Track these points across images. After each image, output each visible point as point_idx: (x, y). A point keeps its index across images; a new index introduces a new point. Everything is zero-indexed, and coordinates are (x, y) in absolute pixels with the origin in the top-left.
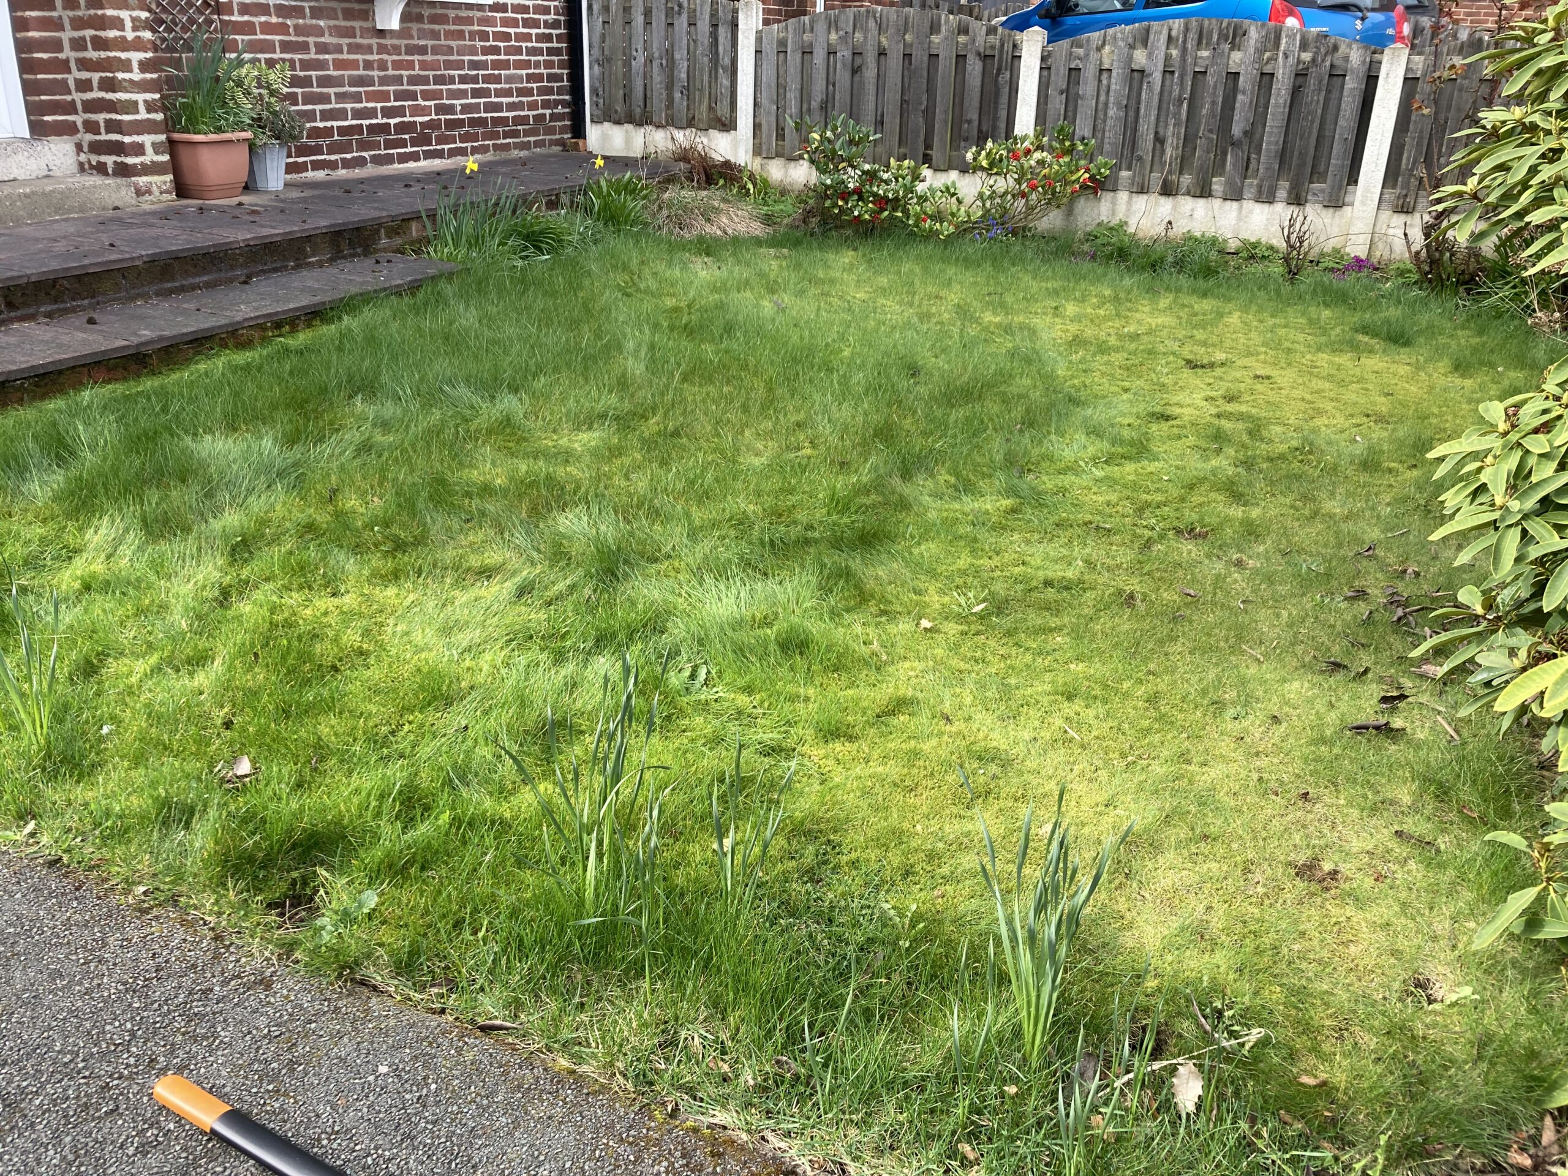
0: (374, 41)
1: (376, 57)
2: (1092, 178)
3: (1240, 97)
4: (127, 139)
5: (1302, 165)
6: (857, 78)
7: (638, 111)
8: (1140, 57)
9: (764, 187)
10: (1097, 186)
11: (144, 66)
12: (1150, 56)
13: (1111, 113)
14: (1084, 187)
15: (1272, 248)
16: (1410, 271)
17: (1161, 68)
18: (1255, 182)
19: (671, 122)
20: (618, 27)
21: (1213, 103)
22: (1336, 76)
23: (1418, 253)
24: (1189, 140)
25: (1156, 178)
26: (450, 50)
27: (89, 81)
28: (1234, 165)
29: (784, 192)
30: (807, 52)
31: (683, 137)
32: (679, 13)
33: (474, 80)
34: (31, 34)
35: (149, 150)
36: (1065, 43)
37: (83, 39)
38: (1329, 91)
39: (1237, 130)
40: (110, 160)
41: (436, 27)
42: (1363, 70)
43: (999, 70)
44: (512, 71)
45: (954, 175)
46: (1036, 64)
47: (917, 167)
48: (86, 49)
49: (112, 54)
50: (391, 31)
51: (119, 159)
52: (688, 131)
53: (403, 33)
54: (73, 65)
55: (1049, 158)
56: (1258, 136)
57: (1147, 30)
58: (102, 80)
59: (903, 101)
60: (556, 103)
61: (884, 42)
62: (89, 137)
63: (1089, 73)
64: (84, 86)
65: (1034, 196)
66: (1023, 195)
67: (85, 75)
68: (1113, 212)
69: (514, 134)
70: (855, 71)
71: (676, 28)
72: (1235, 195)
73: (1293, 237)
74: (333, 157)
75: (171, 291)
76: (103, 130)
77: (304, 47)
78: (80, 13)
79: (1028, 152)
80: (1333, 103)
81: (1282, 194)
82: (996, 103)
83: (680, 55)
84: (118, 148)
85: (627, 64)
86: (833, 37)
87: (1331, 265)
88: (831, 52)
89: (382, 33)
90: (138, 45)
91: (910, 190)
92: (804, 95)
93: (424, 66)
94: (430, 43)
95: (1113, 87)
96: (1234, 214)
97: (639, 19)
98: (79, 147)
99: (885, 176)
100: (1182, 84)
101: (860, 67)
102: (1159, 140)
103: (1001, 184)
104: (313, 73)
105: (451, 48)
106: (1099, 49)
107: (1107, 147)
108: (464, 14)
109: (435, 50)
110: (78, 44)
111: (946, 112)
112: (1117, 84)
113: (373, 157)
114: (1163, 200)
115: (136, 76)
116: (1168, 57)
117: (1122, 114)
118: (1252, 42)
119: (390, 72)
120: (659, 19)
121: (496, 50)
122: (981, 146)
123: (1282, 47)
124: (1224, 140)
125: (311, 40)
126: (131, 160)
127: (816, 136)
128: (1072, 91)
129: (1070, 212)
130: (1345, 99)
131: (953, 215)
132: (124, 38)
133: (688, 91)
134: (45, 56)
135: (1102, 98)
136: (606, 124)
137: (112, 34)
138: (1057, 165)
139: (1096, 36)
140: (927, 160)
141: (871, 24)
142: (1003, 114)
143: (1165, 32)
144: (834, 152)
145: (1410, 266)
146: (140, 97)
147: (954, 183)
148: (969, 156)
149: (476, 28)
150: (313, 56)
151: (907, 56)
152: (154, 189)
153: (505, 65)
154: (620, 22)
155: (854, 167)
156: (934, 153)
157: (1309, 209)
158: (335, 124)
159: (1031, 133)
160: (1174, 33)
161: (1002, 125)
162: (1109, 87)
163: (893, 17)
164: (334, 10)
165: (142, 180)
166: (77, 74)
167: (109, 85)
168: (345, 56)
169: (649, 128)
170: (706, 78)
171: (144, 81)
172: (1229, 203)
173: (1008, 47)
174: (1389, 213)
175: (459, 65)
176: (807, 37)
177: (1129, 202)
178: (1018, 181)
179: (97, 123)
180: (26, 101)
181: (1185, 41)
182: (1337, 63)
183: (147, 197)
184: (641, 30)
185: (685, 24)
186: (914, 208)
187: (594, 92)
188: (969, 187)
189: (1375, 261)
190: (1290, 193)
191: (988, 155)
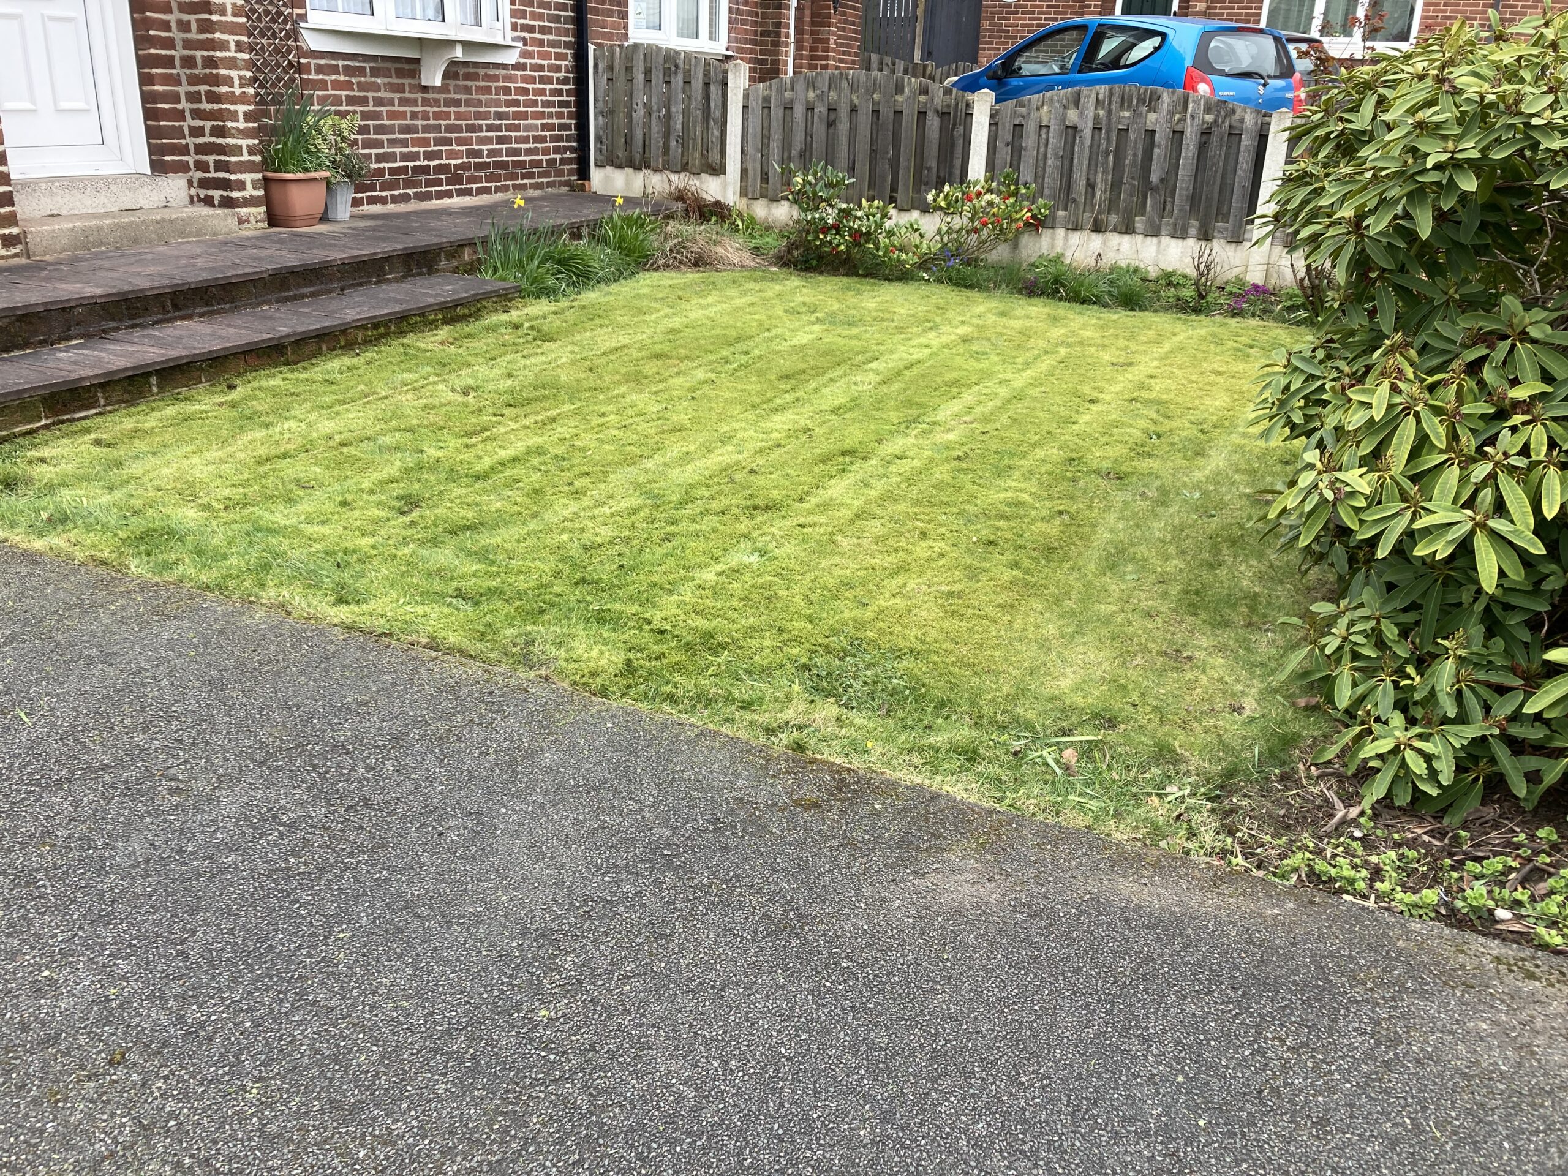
0: (419, 96)
1: (420, 109)
2: (1034, 217)
3: (1156, 150)
4: (233, 177)
5: (1208, 207)
6: (831, 131)
7: (637, 157)
8: (1072, 116)
9: (751, 224)
10: (1037, 224)
11: (248, 117)
12: (1081, 115)
13: (1049, 162)
14: (1027, 224)
15: (1185, 276)
16: (1296, 296)
17: (1090, 125)
18: (1171, 221)
19: (668, 166)
20: (621, 84)
21: (1135, 155)
22: (1235, 134)
23: (1302, 280)
24: (1116, 185)
25: (1088, 217)
26: (479, 103)
27: (202, 128)
28: (1153, 206)
29: (768, 228)
30: (789, 108)
31: (678, 180)
32: (676, 73)
33: (498, 128)
34: (156, 88)
35: (249, 186)
36: (1010, 104)
37: (199, 93)
38: (1229, 147)
39: (1154, 178)
40: (217, 194)
41: (469, 83)
42: (1256, 130)
43: (954, 125)
44: (529, 121)
45: (915, 214)
46: (986, 121)
47: (884, 207)
48: (200, 101)
49: (224, 106)
50: (434, 87)
51: (225, 194)
52: (682, 175)
53: (443, 89)
54: (187, 114)
55: (997, 200)
56: (1172, 183)
57: (1079, 94)
58: (213, 127)
59: (872, 151)
60: (566, 149)
61: (856, 101)
62: (200, 175)
63: (1031, 128)
64: (197, 132)
65: (985, 232)
66: (976, 231)
67: (198, 123)
68: (1053, 247)
69: (530, 176)
70: (831, 124)
71: (673, 86)
72: (1154, 232)
73: (1202, 266)
74: (384, 194)
75: (287, 299)
76: (212, 169)
77: (364, 101)
78: (197, 72)
79: (979, 195)
80: (1233, 157)
81: (1193, 231)
82: (952, 153)
83: (676, 109)
84: (226, 185)
85: (629, 116)
86: (811, 95)
87: (1234, 290)
88: (810, 109)
89: (425, 89)
90: (243, 99)
91: (879, 226)
92: (786, 144)
93: (459, 116)
94: (463, 97)
95: (1051, 140)
96: (1154, 248)
97: (640, 77)
98: (190, 183)
99: (859, 214)
100: (1108, 139)
101: (834, 121)
102: (1091, 186)
103: (957, 222)
104: (371, 123)
105: (480, 101)
106: (1038, 109)
107: (1046, 191)
108: (491, 72)
109: (468, 103)
110: (193, 97)
111: (909, 160)
112: (1054, 137)
113: (415, 194)
114: (1094, 236)
115: (242, 124)
116: (1096, 117)
117: (1059, 163)
118: (1165, 105)
119: (432, 122)
120: (657, 78)
121: (516, 103)
122: (940, 190)
123: (1190, 110)
124: (1147, 187)
125: (370, 95)
126: (235, 194)
127: (799, 180)
128: (1016, 144)
129: (1015, 246)
130: (1242, 154)
131: (917, 247)
132: (233, 93)
133: (683, 139)
134: (166, 106)
135: (1042, 150)
136: (609, 168)
137: (224, 89)
138: (1002, 205)
139: (1036, 98)
140: (892, 200)
141: (844, 84)
142: (958, 162)
143: (1093, 96)
144: (815, 193)
145: (1298, 292)
146: (244, 143)
147: (917, 222)
148: (930, 197)
149: (501, 84)
150: (371, 108)
151: (876, 112)
152: (252, 219)
153: (523, 116)
154: (623, 79)
155: (832, 206)
156: (899, 196)
157: (1215, 243)
158: (387, 165)
159: (982, 179)
160: (1101, 97)
161: (958, 172)
162: (1047, 140)
163: (863, 79)
164: (389, 70)
165: (243, 211)
166: (190, 122)
167: (220, 132)
168: (396, 108)
169: (648, 172)
170: (699, 129)
171: (247, 129)
172: (1149, 239)
173: (962, 106)
174: (1280, 248)
175: (485, 116)
176: (788, 95)
177: (1066, 238)
178: (972, 220)
179: (208, 163)
180: (149, 144)
181: (1110, 104)
182: (1234, 124)
183: (246, 225)
184: (641, 86)
185: (681, 83)
186: (883, 240)
187: (598, 139)
188: (930, 224)
189: (1271, 287)
190: (1200, 229)
191: (946, 197)
